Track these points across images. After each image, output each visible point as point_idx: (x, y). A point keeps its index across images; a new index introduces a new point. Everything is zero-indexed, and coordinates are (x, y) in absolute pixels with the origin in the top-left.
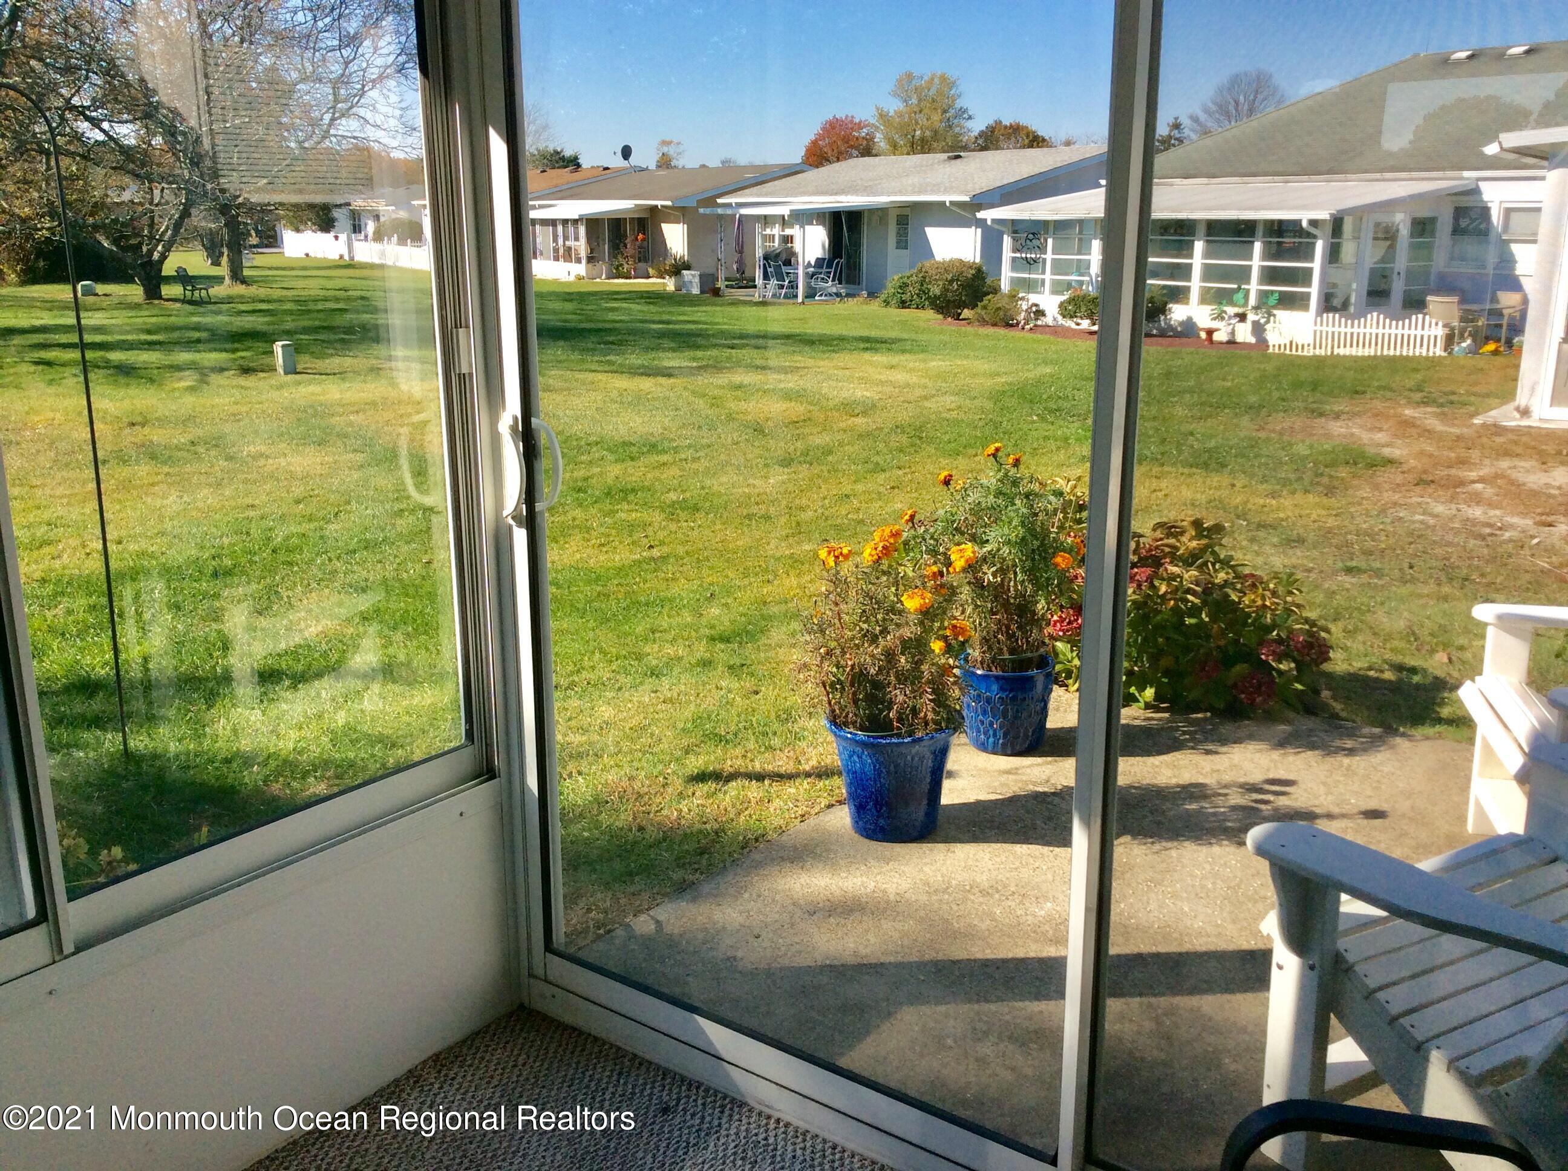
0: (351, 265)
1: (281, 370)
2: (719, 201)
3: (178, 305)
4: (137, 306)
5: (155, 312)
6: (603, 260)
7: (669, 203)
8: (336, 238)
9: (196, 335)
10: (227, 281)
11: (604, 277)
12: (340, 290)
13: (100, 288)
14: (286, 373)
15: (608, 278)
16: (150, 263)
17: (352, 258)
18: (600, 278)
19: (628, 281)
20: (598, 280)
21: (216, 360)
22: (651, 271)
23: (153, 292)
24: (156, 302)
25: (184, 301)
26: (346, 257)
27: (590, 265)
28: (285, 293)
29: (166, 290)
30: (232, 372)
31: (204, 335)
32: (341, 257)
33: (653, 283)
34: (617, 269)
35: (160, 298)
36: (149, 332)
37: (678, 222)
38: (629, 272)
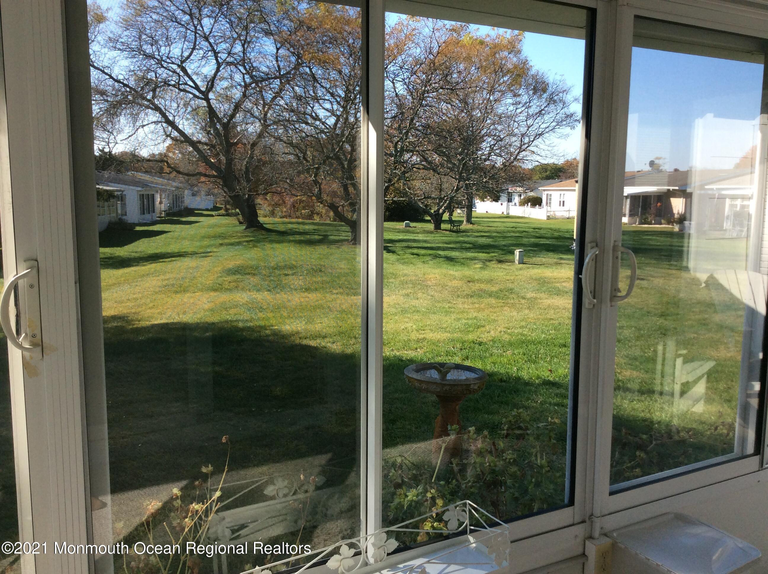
0: (508, 217)
1: (517, 262)
2: (706, 187)
3: (448, 232)
4: (431, 232)
5: (442, 235)
6: (638, 215)
7: (677, 188)
8: (502, 204)
9: (468, 245)
10: (465, 222)
11: (637, 223)
12: (512, 227)
13: (413, 224)
14: (519, 263)
15: (639, 224)
16: (438, 214)
17: (508, 214)
18: (635, 223)
19: (650, 226)
20: (634, 225)
21: (485, 257)
22: (663, 221)
23: (438, 227)
24: (439, 231)
25: (451, 231)
26: (505, 213)
27: (631, 218)
28: (489, 228)
29: (443, 226)
30: (494, 262)
31: (471, 246)
32: (503, 213)
33: (664, 227)
34: (645, 220)
35: (440, 229)
36: (446, 243)
37: (681, 198)
38: (651, 221)
